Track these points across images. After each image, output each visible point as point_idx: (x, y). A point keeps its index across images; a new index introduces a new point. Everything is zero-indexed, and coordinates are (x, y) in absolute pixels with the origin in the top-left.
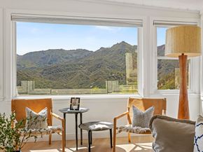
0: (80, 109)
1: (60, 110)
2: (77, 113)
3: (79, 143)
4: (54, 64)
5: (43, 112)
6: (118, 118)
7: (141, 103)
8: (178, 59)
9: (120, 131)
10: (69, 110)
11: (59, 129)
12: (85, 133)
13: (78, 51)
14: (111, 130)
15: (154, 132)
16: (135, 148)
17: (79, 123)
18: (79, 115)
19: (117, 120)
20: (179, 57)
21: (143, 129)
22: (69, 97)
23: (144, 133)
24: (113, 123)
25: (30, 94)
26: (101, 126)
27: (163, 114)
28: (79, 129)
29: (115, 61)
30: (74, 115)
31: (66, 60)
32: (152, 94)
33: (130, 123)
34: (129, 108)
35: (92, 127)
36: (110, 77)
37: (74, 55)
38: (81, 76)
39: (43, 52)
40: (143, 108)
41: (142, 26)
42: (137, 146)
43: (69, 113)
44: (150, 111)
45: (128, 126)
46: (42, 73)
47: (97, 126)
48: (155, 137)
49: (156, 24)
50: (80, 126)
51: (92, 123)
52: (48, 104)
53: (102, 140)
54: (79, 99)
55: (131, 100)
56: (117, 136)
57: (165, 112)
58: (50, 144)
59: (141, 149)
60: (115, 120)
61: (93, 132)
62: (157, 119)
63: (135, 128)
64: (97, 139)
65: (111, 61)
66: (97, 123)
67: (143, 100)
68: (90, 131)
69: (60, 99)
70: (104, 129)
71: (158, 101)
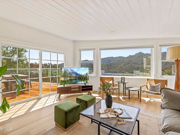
0: (125, 82)
1: (117, 82)
2: (124, 83)
3: (125, 94)
4: (109, 63)
5: (111, 82)
6: (142, 86)
7: (153, 81)
8: (174, 61)
9: (143, 92)
10: (120, 82)
11: (117, 89)
12: (127, 91)
13: (119, 57)
14: (138, 91)
15: (163, 94)
16: (150, 100)
17: (124, 87)
18: (124, 84)
19: (142, 88)
20: (175, 60)
21: (155, 92)
22: (121, 77)
23: (156, 94)
24: (140, 88)
25: (104, 75)
26: (134, 89)
27: (166, 87)
28: (124, 89)
29: (136, 61)
30: (123, 84)
31: (114, 61)
32: (159, 77)
33: (148, 89)
34: (147, 83)
35: (130, 89)
36: (133, 68)
37: (117, 59)
38: (120, 67)
39: (105, 58)
40: (154, 83)
41: (153, 47)
42: (151, 99)
43: (120, 83)
44: (159, 85)
45: (147, 90)
46: (105, 66)
47: (132, 89)
48: (163, 96)
49: (161, 46)
50: (125, 88)
51: (130, 88)
52: (112, 79)
53: (134, 95)
54: (125, 78)
55: (148, 80)
56: (142, 94)
57: (167, 86)
58: (113, 93)
59: (153, 101)
60: (141, 87)
61: (130, 91)
62: (164, 89)
63: (151, 91)
64: (132, 94)
65: (134, 61)
66: (132, 88)
67: (154, 80)
68: (129, 91)
69: (117, 78)
70: (135, 90)
71: (163, 81)
